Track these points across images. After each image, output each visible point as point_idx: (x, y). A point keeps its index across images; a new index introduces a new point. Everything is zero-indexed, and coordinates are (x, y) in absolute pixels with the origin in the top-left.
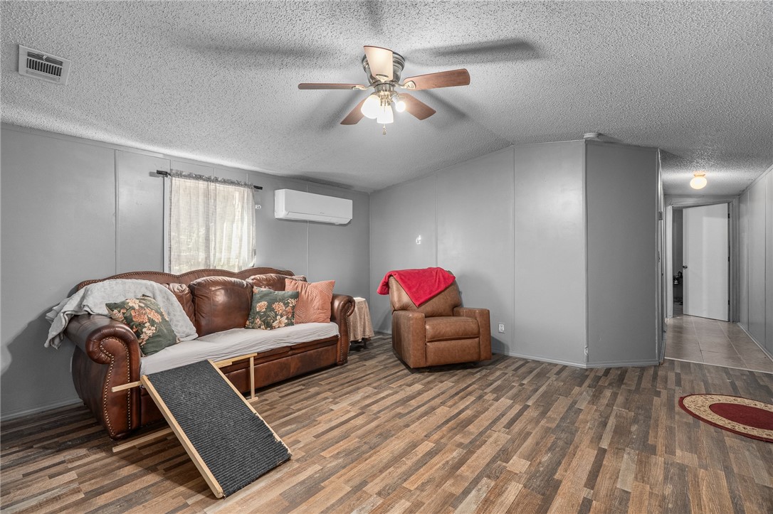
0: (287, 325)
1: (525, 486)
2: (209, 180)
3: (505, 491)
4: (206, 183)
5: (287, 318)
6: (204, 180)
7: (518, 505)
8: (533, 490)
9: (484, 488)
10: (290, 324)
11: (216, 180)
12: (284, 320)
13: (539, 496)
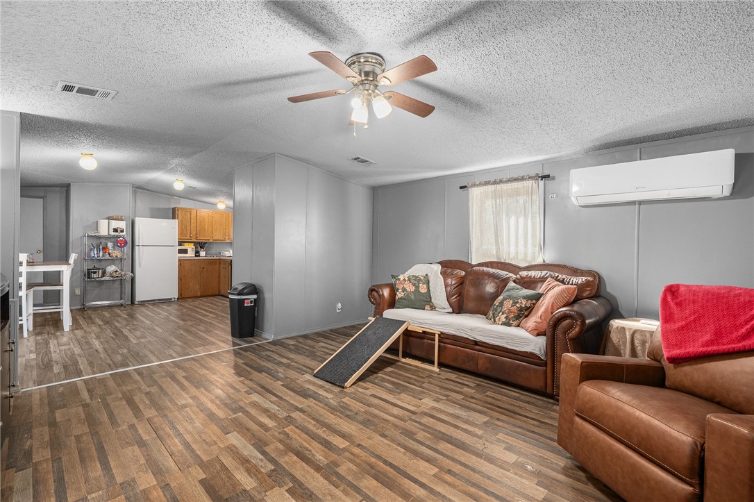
0: (504, 324)
1: (245, 490)
2: (495, 183)
3: (250, 475)
4: (493, 186)
5: (506, 318)
6: (492, 184)
7: (229, 478)
8: (237, 495)
9: (261, 464)
10: (507, 324)
11: (501, 182)
12: (503, 318)
13: (227, 496)
